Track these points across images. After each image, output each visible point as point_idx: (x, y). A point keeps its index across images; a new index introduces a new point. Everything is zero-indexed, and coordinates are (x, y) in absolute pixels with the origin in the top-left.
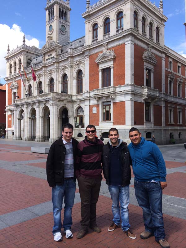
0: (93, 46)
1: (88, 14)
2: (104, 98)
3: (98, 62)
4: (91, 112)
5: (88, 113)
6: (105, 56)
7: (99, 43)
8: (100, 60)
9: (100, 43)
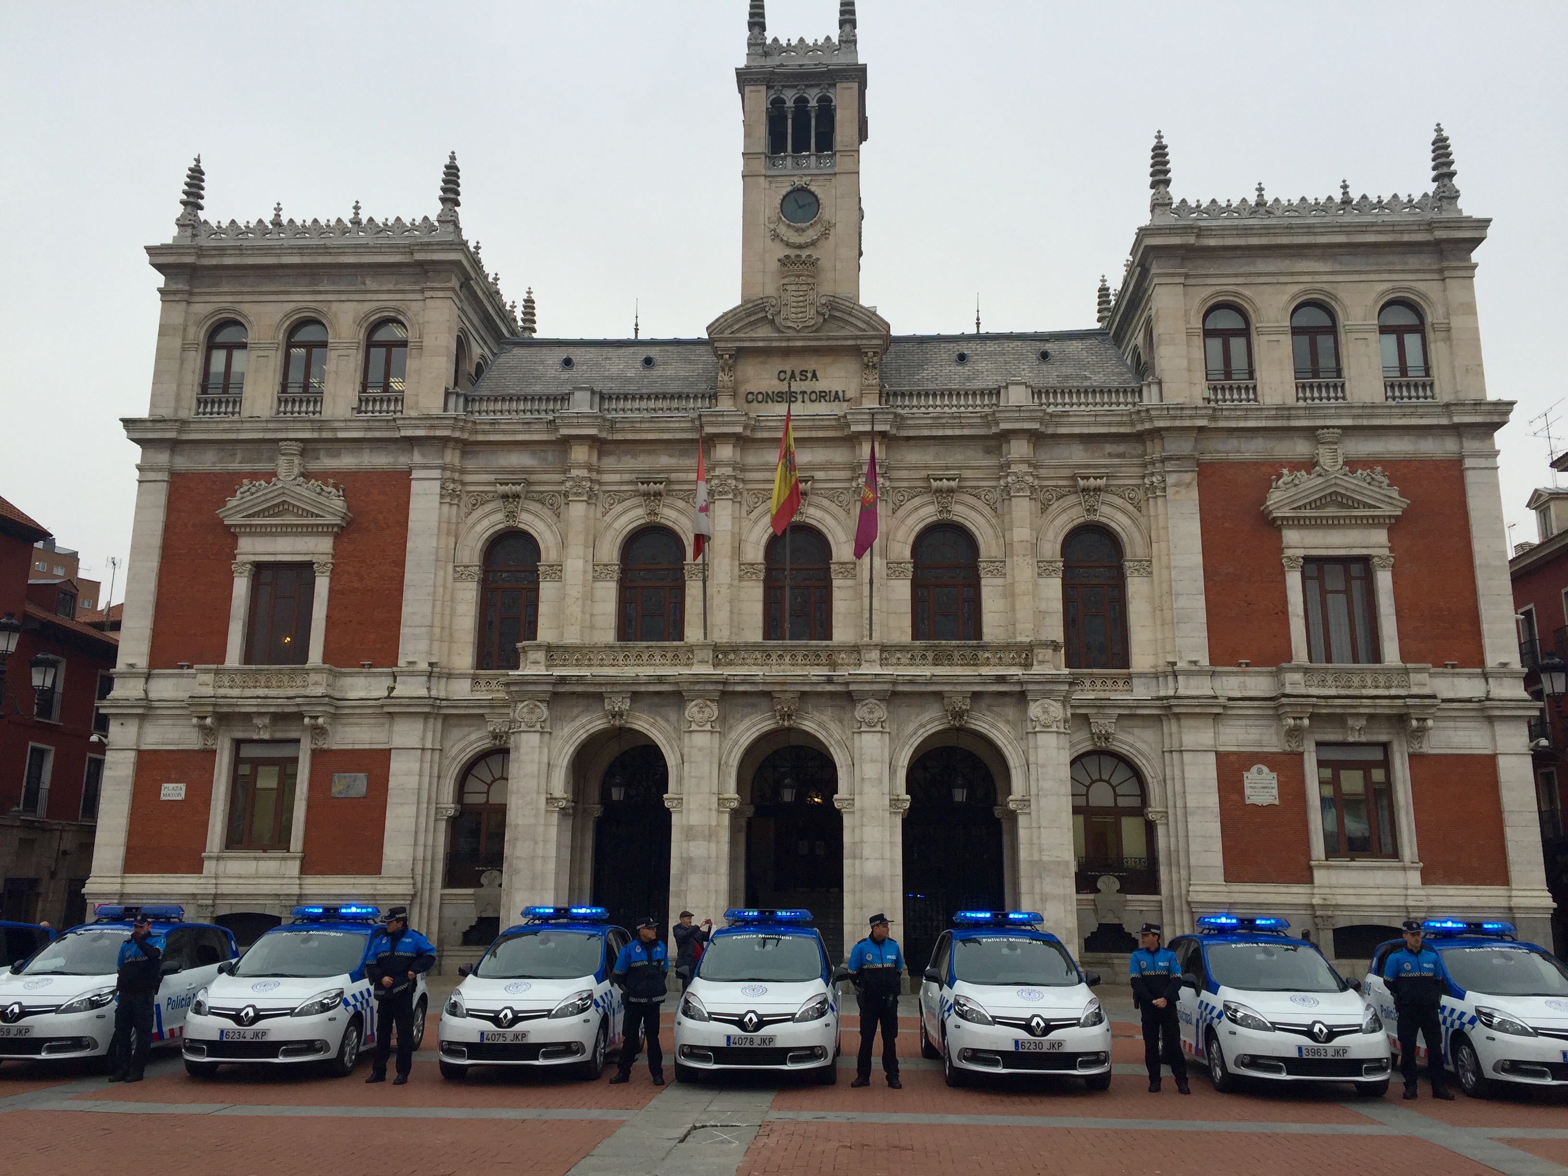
0: (1238, 418)
1: (1192, 240)
2: (1351, 722)
3: (1286, 512)
4: (1234, 797)
5: (1213, 800)
6: (1335, 493)
7: (1289, 418)
8: (1299, 508)
9: (1298, 418)
